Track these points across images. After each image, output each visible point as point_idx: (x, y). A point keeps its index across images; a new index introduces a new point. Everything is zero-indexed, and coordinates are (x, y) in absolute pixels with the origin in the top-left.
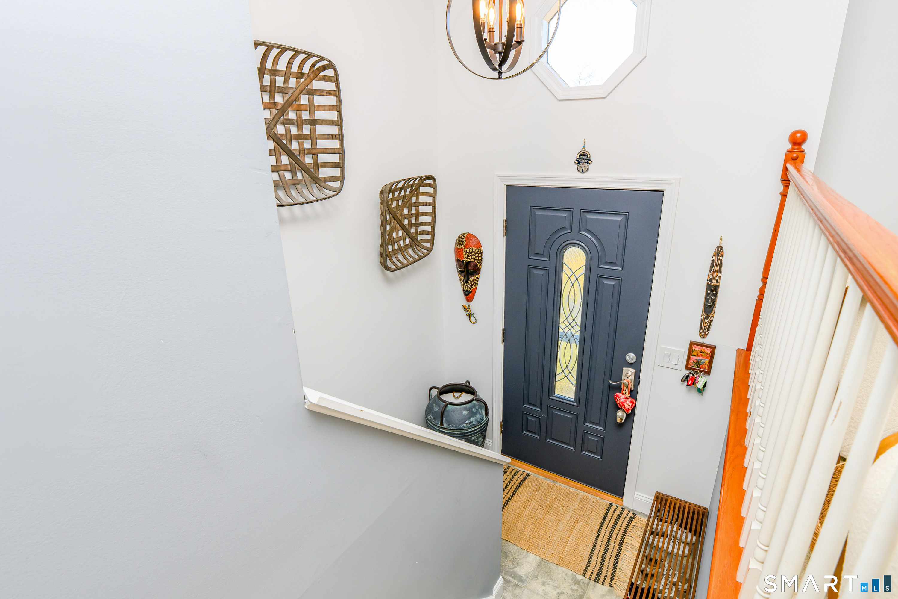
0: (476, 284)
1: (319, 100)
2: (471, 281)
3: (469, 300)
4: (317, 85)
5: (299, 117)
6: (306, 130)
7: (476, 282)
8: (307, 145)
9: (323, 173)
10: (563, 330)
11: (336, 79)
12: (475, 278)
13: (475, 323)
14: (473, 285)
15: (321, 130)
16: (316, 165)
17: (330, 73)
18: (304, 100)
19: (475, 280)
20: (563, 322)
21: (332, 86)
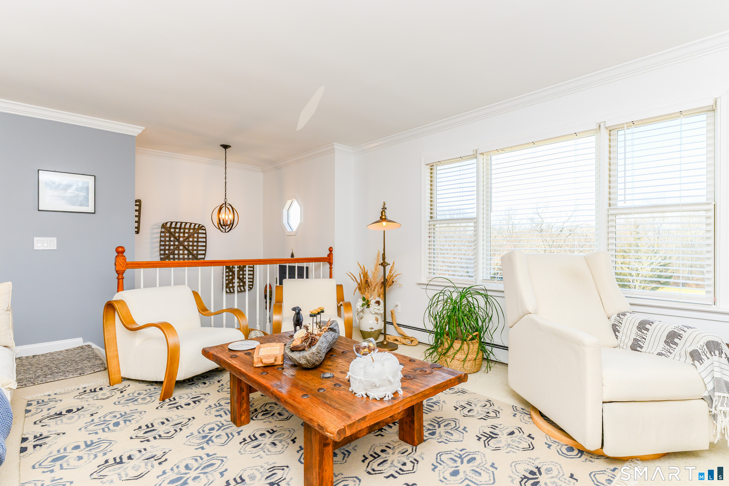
1: (200, 235)
4: (200, 231)
5: (193, 240)
6: (195, 244)
8: (195, 248)
9: (200, 257)
11: (205, 230)
15: (200, 244)
16: (198, 254)
17: (203, 228)
18: (196, 235)
21: (204, 232)
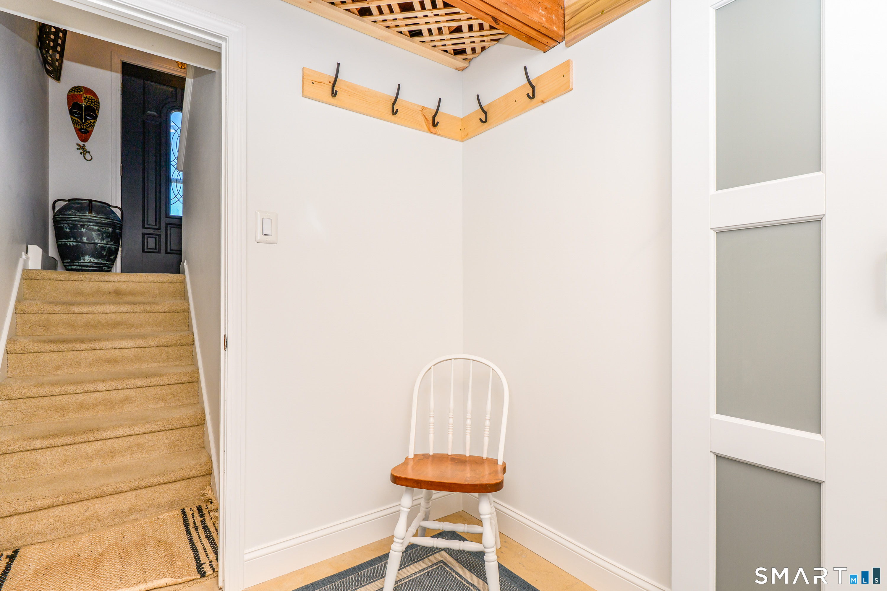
0: (93, 127)
2: (89, 123)
3: (85, 140)
7: (93, 125)
10: (173, 166)
12: (93, 122)
13: (90, 160)
14: (90, 126)
19: (92, 123)
20: (173, 161)
